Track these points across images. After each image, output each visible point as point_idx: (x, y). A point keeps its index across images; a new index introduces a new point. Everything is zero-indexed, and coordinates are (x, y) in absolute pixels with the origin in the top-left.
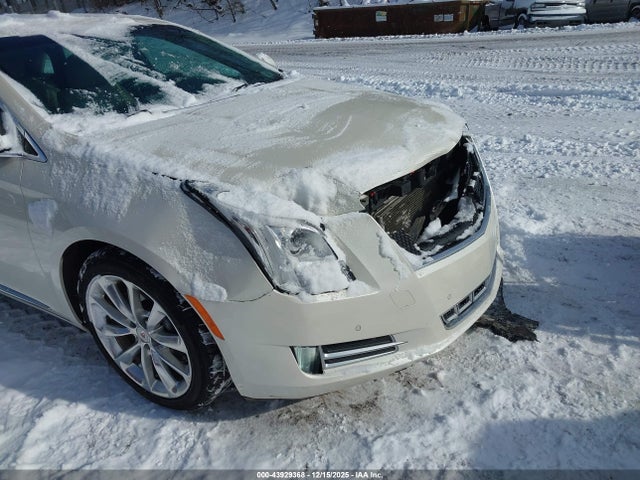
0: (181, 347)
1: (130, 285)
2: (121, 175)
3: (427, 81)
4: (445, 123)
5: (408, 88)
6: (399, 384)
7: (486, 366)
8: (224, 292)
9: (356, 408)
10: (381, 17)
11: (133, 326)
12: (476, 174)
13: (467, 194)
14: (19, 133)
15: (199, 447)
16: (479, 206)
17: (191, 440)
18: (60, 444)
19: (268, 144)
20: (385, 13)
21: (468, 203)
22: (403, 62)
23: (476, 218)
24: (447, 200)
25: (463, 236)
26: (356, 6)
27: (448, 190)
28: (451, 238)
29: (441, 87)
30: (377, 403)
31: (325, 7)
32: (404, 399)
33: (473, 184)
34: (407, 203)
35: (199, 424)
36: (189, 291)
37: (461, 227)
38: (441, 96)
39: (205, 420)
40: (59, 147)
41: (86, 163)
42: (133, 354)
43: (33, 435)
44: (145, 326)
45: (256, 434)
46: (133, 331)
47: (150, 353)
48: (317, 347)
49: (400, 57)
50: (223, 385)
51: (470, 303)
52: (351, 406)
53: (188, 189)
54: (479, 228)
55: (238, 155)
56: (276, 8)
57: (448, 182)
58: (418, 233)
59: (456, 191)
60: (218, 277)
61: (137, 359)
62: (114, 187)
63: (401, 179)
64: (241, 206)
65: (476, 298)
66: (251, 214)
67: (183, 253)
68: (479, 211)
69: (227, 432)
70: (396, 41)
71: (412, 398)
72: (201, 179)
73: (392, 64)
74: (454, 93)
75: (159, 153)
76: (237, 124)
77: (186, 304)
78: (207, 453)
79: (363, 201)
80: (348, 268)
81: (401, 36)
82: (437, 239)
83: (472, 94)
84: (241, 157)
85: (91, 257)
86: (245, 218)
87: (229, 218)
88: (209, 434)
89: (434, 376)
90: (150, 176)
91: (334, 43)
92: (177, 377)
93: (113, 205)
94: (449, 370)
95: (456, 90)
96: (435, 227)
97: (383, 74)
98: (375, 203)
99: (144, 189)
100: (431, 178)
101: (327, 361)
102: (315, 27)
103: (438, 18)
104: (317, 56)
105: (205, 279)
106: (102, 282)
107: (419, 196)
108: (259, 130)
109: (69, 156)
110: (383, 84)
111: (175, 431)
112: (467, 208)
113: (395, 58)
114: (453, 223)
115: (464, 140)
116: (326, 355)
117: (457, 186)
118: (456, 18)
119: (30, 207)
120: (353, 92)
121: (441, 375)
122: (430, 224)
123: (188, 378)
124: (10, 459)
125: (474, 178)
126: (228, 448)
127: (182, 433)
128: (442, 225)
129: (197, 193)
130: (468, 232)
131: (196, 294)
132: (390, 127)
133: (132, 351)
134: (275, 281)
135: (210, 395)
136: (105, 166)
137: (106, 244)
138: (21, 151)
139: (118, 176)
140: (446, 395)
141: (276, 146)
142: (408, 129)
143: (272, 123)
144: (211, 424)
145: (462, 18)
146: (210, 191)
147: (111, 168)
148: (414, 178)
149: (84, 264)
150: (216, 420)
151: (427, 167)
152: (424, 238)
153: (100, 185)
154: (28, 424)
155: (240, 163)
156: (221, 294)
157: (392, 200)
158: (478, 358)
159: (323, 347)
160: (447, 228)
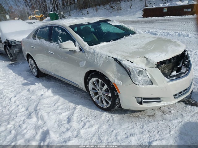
0: (110, 95)
1: (100, 81)
2: (101, 56)
3: (179, 32)
4: (180, 47)
5: (172, 34)
6: (161, 112)
7: (186, 111)
8: (122, 83)
9: (149, 116)
10: (165, 10)
11: (99, 90)
12: (187, 60)
13: (184, 66)
14: (79, 46)
15: (111, 119)
16: (187, 69)
17: (109, 117)
18: (81, 114)
19: (134, 51)
20: (167, 9)
21: (184, 68)
22: (171, 25)
23: (186, 72)
24: (178, 67)
25: (182, 76)
26: (157, 7)
27: (179, 64)
28: (178, 76)
29: (183, 34)
30: (155, 116)
31: (147, 8)
32: (162, 116)
33: (186, 63)
34: (167, 67)
35: (111, 114)
36: (114, 82)
37: (181, 74)
38: (183, 37)
39: (112, 114)
40: (88, 50)
41: (94, 54)
42: (97, 97)
43: (75, 112)
44: (102, 90)
45: (124, 118)
46: (98, 91)
47: (101, 97)
48: (141, 98)
49: (171, 23)
50: (118, 105)
51: (182, 93)
52: (148, 115)
53: (116, 60)
54: (186, 74)
55: (127, 53)
56: (131, 8)
57: (179, 62)
58: (169, 74)
59: (181, 64)
60: (120, 79)
61: (98, 98)
62: (99, 59)
63: (166, 60)
64: (127, 64)
65: (184, 93)
66: (129, 66)
67: (113, 74)
68: (187, 70)
69: (118, 117)
70: (170, 18)
71: (164, 115)
72: (119, 58)
73: (167, 26)
74: (188, 36)
75: (110, 52)
76: (126, 45)
77: (113, 85)
78: (113, 120)
79: (156, 65)
80: (151, 80)
81: (172, 16)
82: (174, 76)
83: (194, 36)
84: (128, 53)
85: (92, 74)
86: (128, 67)
87: (124, 67)
88: (113, 117)
89: (170, 112)
90: (108, 57)
91: (149, 19)
92: (107, 103)
93: (99, 63)
94: (175, 111)
95: (188, 35)
96: (174, 73)
97: (164, 29)
98: (159, 65)
99: (106, 60)
100: (174, 61)
101: (144, 102)
102: (143, 14)
103: (185, 10)
104: (143, 23)
105: (117, 80)
106: (94, 80)
107: (171, 65)
108: (132, 47)
109: (90, 52)
110: (164, 33)
111: (106, 115)
112: (184, 69)
113: (169, 24)
114: (179, 73)
115: (185, 51)
116: (144, 100)
117: (182, 63)
118: (192, 10)
119: (80, 62)
120: (155, 38)
121: (172, 112)
122: (173, 72)
123: (110, 103)
124: (71, 116)
125: (186, 61)
126: (118, 120)
127: (107, 115)
128: (176, 73)
129: (118, 61)
130: (183, 75)
131: (115, 83)
132: (164, 47)
133: (97, 96)
134: (133, 81)
135: (115, 107)
136: (98, 54)
137: (96, 71)
138: (79, 50)
139: (100, 56)
140: (173, 116)
141: (136, 51)
142: (169, 48)
143: (135, 45)
144: (114, 115)
145: (194, 10)
146: (121, 61)
147: (99, 55)
148: (169, 60)
149: (90, 76)
150: (115, 114)
151: (173, 58)
152: (171, 75)
153: (97, 58)
154: (74, 110)
155: (128, 54)
156: (121, 83)
157: (163, 65)
158: (183, 109)
159: (143, 98)
160: (177, 73)
